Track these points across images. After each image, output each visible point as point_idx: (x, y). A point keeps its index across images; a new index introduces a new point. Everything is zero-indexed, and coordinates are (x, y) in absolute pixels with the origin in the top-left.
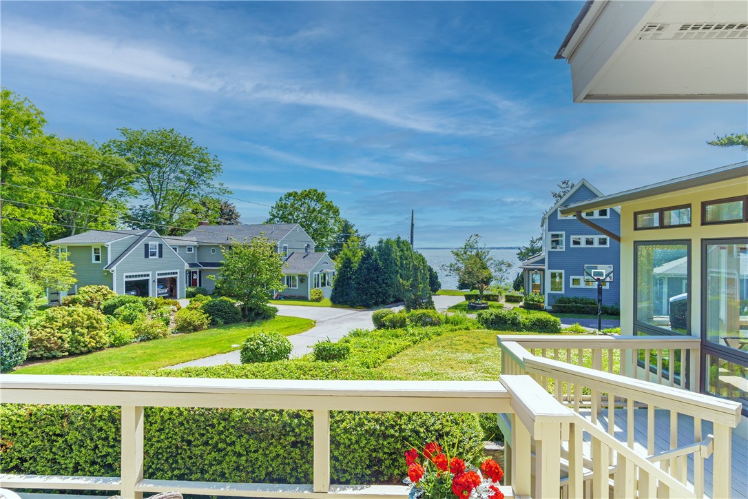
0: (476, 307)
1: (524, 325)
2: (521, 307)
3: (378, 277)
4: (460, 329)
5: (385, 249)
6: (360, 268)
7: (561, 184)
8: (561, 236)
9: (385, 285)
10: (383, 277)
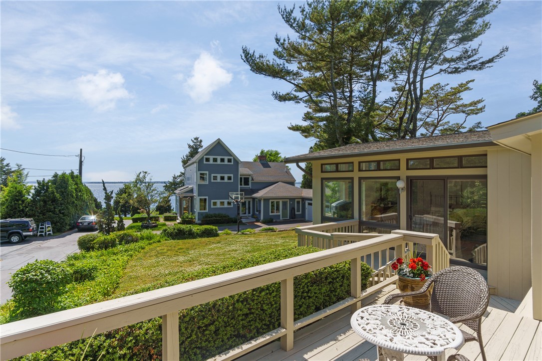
0: (148, 226)
1: (197, 234)
2: (179, 223)
3: (55, 208)
4: (154, 242)
5: (61, 182)
6: (34, 201)
7: (193, 139)
8: (206, 174)
9: (61, 215)
10: (60, 208)
